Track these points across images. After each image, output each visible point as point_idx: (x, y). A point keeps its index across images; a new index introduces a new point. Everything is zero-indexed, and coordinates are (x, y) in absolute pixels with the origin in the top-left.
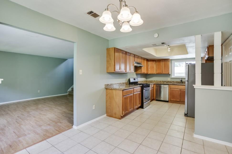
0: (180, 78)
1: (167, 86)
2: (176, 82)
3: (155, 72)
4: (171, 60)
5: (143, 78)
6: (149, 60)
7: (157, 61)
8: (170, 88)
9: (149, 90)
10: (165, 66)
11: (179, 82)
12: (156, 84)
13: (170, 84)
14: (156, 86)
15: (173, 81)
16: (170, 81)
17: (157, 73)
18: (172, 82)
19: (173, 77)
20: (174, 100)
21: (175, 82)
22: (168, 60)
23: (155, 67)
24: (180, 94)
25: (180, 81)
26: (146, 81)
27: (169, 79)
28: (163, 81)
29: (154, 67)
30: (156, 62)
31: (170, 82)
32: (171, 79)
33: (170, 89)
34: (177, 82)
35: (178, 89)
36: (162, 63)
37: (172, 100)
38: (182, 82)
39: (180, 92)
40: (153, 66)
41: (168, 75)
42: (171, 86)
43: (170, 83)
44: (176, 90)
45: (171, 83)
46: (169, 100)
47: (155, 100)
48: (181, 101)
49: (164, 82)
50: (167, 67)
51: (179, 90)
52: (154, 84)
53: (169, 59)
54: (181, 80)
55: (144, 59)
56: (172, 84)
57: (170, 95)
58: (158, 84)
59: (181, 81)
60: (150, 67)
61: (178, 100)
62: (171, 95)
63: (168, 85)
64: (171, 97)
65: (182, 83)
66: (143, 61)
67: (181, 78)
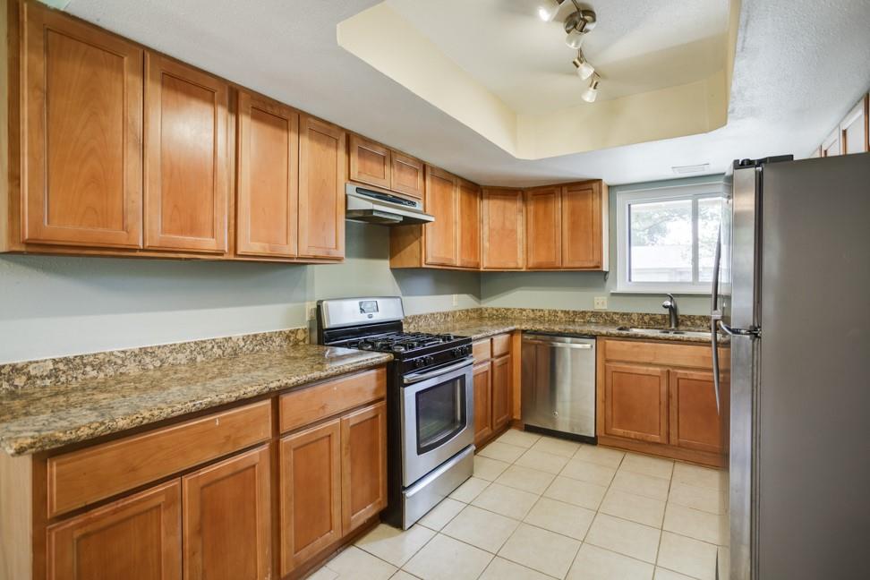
0: (664, 295)
1: (589, 345)
2: (642, 316)
3: (519, 261)
4: (609, 187)
5: (455, 297)
6: (486, 187)
7: (530, 194)
8: (607, 361)
9: (463, 378)
10: (574, 226)
11: (657, 322)
12: (524, 332)
13: (604, 332)
14: (524, 344)
15: (624, 314)
16: (607, 314)
17: (530, 265)
18: (616, 317)
19: (621, 288)
20: (633, 434)
21: (635, 317)
22: (595, 186)
23: (520, 230)
24: (664, 399)
25: (666, 312)
26: (479, 311)
27: (599, 301)
28: (566, 312)
29: (514, 231)
30: (525, 200)
31: (607, 319)
32: (614, 297)
33: (605, 364)
34: (646, 319)
35: (651, 369)
36: (561, 209)
37: (620, 431)
38: (677, 319)
39: (664, 388)
40: (508, 224)
41: (595, 275)
42: (610, 343)
43: (605, 324)
44: (643, 369)
45: (613, 323)
46: (601, 433)
47: (521, 429)
48: (673, 439)
49: (572, 316)
50: (586, 230)
51: (658, 369)
52: (512, 333)
53: (600, 180)
54: (670, 308)
55: (448, 178)
56: (614, 331)
57: (605, 402)
58: (536, 333)
59: (673, 310)
60: (491, 230)
61: (656, 438)
62: (609, 403)
63: (593, 337)
64: (609, 413)
65: (677, 325)
66: (438, 188)
67: (672, 297)
